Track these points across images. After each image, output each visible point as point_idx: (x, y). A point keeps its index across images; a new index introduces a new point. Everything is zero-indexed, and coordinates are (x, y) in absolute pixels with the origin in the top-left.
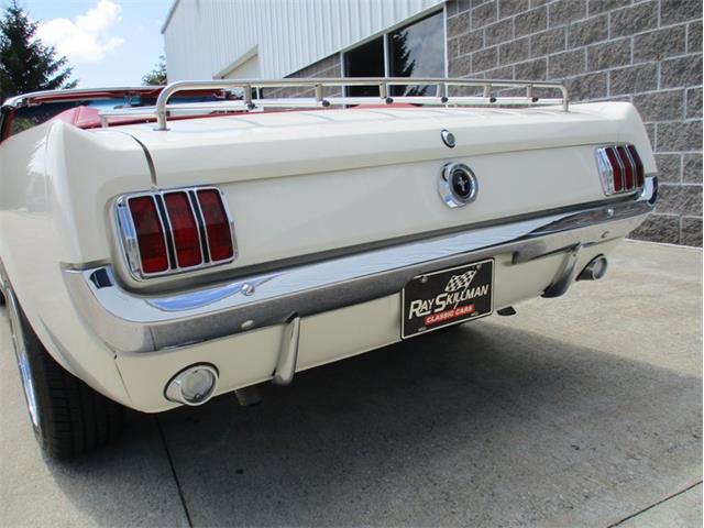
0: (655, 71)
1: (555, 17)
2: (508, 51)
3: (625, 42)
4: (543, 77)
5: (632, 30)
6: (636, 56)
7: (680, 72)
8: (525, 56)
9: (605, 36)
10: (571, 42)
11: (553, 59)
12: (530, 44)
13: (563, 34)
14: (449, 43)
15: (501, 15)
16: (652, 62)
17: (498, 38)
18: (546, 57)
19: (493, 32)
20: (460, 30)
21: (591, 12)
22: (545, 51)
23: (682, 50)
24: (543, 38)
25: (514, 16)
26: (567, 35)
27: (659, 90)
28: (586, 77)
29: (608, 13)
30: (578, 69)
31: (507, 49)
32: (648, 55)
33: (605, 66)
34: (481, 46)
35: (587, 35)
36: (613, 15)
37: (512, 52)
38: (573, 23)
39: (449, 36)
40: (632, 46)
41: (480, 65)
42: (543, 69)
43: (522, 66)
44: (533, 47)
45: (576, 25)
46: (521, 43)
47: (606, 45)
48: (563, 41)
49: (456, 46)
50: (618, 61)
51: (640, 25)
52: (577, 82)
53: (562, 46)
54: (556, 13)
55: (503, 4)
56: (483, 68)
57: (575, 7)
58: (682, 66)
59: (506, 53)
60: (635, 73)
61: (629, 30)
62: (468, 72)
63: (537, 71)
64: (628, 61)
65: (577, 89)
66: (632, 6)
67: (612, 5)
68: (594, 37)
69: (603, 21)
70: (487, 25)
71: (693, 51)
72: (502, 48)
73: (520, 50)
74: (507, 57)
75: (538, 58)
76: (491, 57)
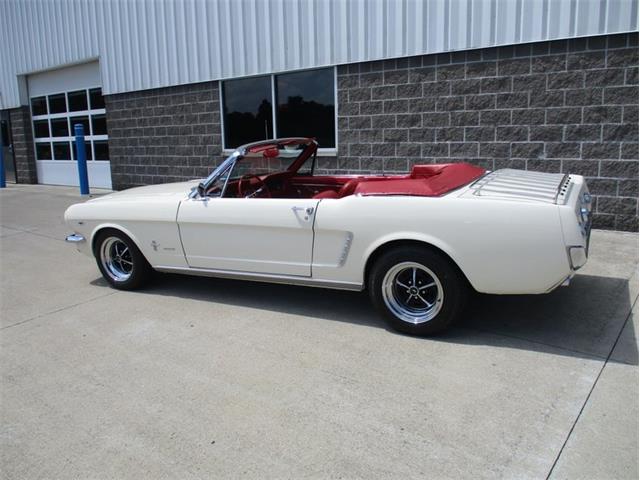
0: (493, 131)
1: (428, 91)
2: (391, 105)
3: (475, 114)
4: (418, 124)
5: (480, 108)
6: (482, 122)
7: (508, 134)
8: (405, 110)
9: (462, 108)
10: (439, 108)
11: (426, 116)
12: (409, 105)
13: (434, 102)
14: (339, 93)
15: (386, 82)
16: (492, 126)
17: (382, 96)
18: (421, 113)
19: (380, 92)
20: (350, 86)
21: (453, 93)
22: (420, 110)
23: (509, 122)
24: (419, 102)
25: (396, 85)
26: (436, 104)
27: (495, 142)
28: (450, 129)
29: (465, 96)
30: (444, 124)
32: (489, 123)
33: (462, 124)
34: (368, 99)
35: (451, 105)
36: (468, 97)
37: (394, 106)
38: (441, 97)
39: (338, 88)
40: (480, 116)
41: (367, 110)
42: (419, 121)
43: (404, 117)
44: (411, 106)
45: (443, 99)
46: (402, 102)
47: (463, 113)
48: (434, 106)
49: (345, 95)
50: (471, 123)
51: (484, 106)
52: (444, 131)
53: (433, 109)
54: (429, 89)
55: (387, 76)
56: (370, 113)
57: (442, 88)
58: (509, 131)
59: (390, 106)
60: (481, 131)
61: (478, 107)
62: (357, 114)
63: (414, 121)
64: (477, 124)
65: (443, 135)
66: (480, 95)
67: (467, 92)
68: (455, 108)
69: (461, 99)
70: (373, 86)
71: (515, 124)
72: (386, 103)
73: (401, 106)
74: (390, 108)
75: (415, 113)
76: (377, 107)
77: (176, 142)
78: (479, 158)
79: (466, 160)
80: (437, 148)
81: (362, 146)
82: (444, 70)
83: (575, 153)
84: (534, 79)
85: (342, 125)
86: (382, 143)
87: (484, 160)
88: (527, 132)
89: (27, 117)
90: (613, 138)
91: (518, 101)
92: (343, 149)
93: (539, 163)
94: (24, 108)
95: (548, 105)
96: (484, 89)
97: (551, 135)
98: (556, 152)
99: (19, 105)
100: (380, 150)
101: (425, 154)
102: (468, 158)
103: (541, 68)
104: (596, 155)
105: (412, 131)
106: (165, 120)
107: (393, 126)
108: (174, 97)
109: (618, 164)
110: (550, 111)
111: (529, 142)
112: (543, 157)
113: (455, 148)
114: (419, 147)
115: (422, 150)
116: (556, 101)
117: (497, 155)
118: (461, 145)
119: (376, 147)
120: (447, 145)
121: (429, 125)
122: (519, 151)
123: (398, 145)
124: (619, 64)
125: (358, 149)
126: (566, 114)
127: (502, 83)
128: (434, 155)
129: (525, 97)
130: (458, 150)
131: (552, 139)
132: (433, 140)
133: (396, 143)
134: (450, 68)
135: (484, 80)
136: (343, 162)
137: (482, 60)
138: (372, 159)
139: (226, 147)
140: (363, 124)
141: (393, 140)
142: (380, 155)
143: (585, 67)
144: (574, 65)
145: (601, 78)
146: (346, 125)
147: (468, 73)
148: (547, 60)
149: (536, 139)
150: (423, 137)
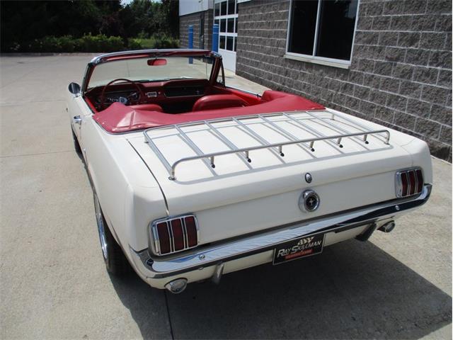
1: (431, 7)
2: (397, 21)
4: (416, 44)
8: (407, 28)
10: (438, 27)
11: (425, 35)
12: (412, 21)
13: (434, 20)
14: (361, 5)
17: (392, 11)
18: (421, 32)
22: (420, 28)
24: (421, 19)
26: (438, 21)
28: (444, 53)
30: (439, 46)
31: (397, 20)
34: (380, 13)
37: (399, 23)
38: (442, 14)
41: (378, 26)
42: (417, 40)
43: (405, 35)
44: (414, 24)
45: (443, 16)
46: (406, 18)
48: (433, 25)
49: (365, 9)
52: (437, 54)
53: (431, 28)
54: (433, 5)
56: (379, 29)
57: (445, 3)
62: (369, 28)
63: (413, 40)
65: (436, 59)
72: (394, 18)
73: (405, 23)
74: (396, 25)
75: (416, 32)
76: (386, 22)
77: (265, 43)
80: (427, 74)
81: (369, 61)
85: (358, 40)
86: (383, 61)
89: (211, 17)
92: (355, 62)
94: (210, 11)
99: (207, 9)
100: (380, 68)
101: (415, 78)
105: (410, 51)
106: (261, 25)
107: (395, 45)
108: (268, 6)
113: (443, 76)
114: (411, 70)
115: (414, 73)
119: (378, 64)
120: (436, 71)
121: (425, 46)
123: (395, 65)
125: (366, 64)
128: (423, 80)
130: (446, 78)
132: (425, 64)
133: (394, 62)
136: (352, 75)
138: (373, 76)
139: (289, 51)
140: (372, 39)
141: (391, 59)
142: (379, 73)
146: (360, 39)
150: (417, 59)
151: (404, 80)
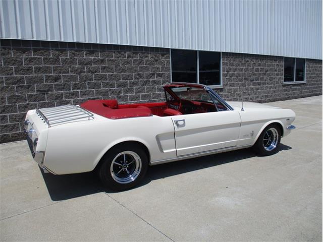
0: (101, 84)
3: (91, 75)
4: (60, 81)
6: (95, 79)
8: (50, 73)
9: (84, 72)
10: (72, 72)
11: (64, 76)
13: (68, 69)
15: (34, 55)
16: (100, 81)
21: (79, 64)
22: (60, 73)
24: (59, 68)
25: (42, 57)
27: (102, 89)
28: (79, 83)
30: (75, 81)
32: (98, 80)
33: (86, 81)
34: (21, 64)
35: (79, 71)
36: (87, 67)
37: (42, 70)
38: (72, 66)
40: (94, 76)
42: (60, 79)
43: (49, 76)
44: (54, 70)
45: (74, 67)
46: (47, 68)
47: (86, 75)
50: (90, 80)
51: (96, 72)
52: (76, 84)
53: (68, 72)
54: (65, 61)
55: (35, 51)
56: (24, 74)
57: (72, 61)
58: (107, 83)
59: (38, 70)
60: (95, 84)
61: (93, 72)
62: (11, 74)
63: (56, 79)
64: (93, 80)
65: (75, 87)
66: (93, 66)
67: (86, 64)
68: (81, 72)
69: (84, 68)
70: (24, 56)
71: (109, 80)
72: (36, 68)
73: (46, 70)
74: (38, 71)
75: (57, 75)
76: (28, 70)
78: (95, 97)
79: (89, 99)
80: (73, 94)
81: (18, 96)
82: (73, 51)
83: (132, 92)
84: (116, 60)
86: (35, 93)
87: (98, 98)
88: (114, 84)
90: (143, 85)
91: (109, 70)
93: (121, 97)
95: (122, 72)
96: (94, 63)
97: (124, 85)
98: (126, 92)
100: (34, 98)
101: (66, 97)
102: (90, 97)
103: (117, 56)
104: (139, 92)
105: (55, 85)
107: (43, 82)
109: (146, 95)
110: (122, 75)
111: (116, 88)
112: (122, 95)
113: (82, 93)
114: (62, 94)
115: (64, 96)
116: (124, 70)
117: (104, 95)
118: (86, 91)
119: (30, 96)
120: (78, 92)
121: (66, 81)
122: (112, 93)
124: (142, 58)
126: (128, 76)
127: (102, 61)
128: (71, 98)
129: (113, 68)
130: (84, 94)
131: (125, 87)
132: (70, 90)
133: (45, 93)
134: (76, 51)
135: (94, 59)
137: (92, 49)
138: (28, 104)
140: (18, 81)
141: (44, 91)
142: (34, 101)
143: (132, 58)
144: (129, 56)
145: (138, 62)
147: (86, 55)
148: (119, 53)
149: (119, 87)
150: (63, 88)
151: (57, 101)
